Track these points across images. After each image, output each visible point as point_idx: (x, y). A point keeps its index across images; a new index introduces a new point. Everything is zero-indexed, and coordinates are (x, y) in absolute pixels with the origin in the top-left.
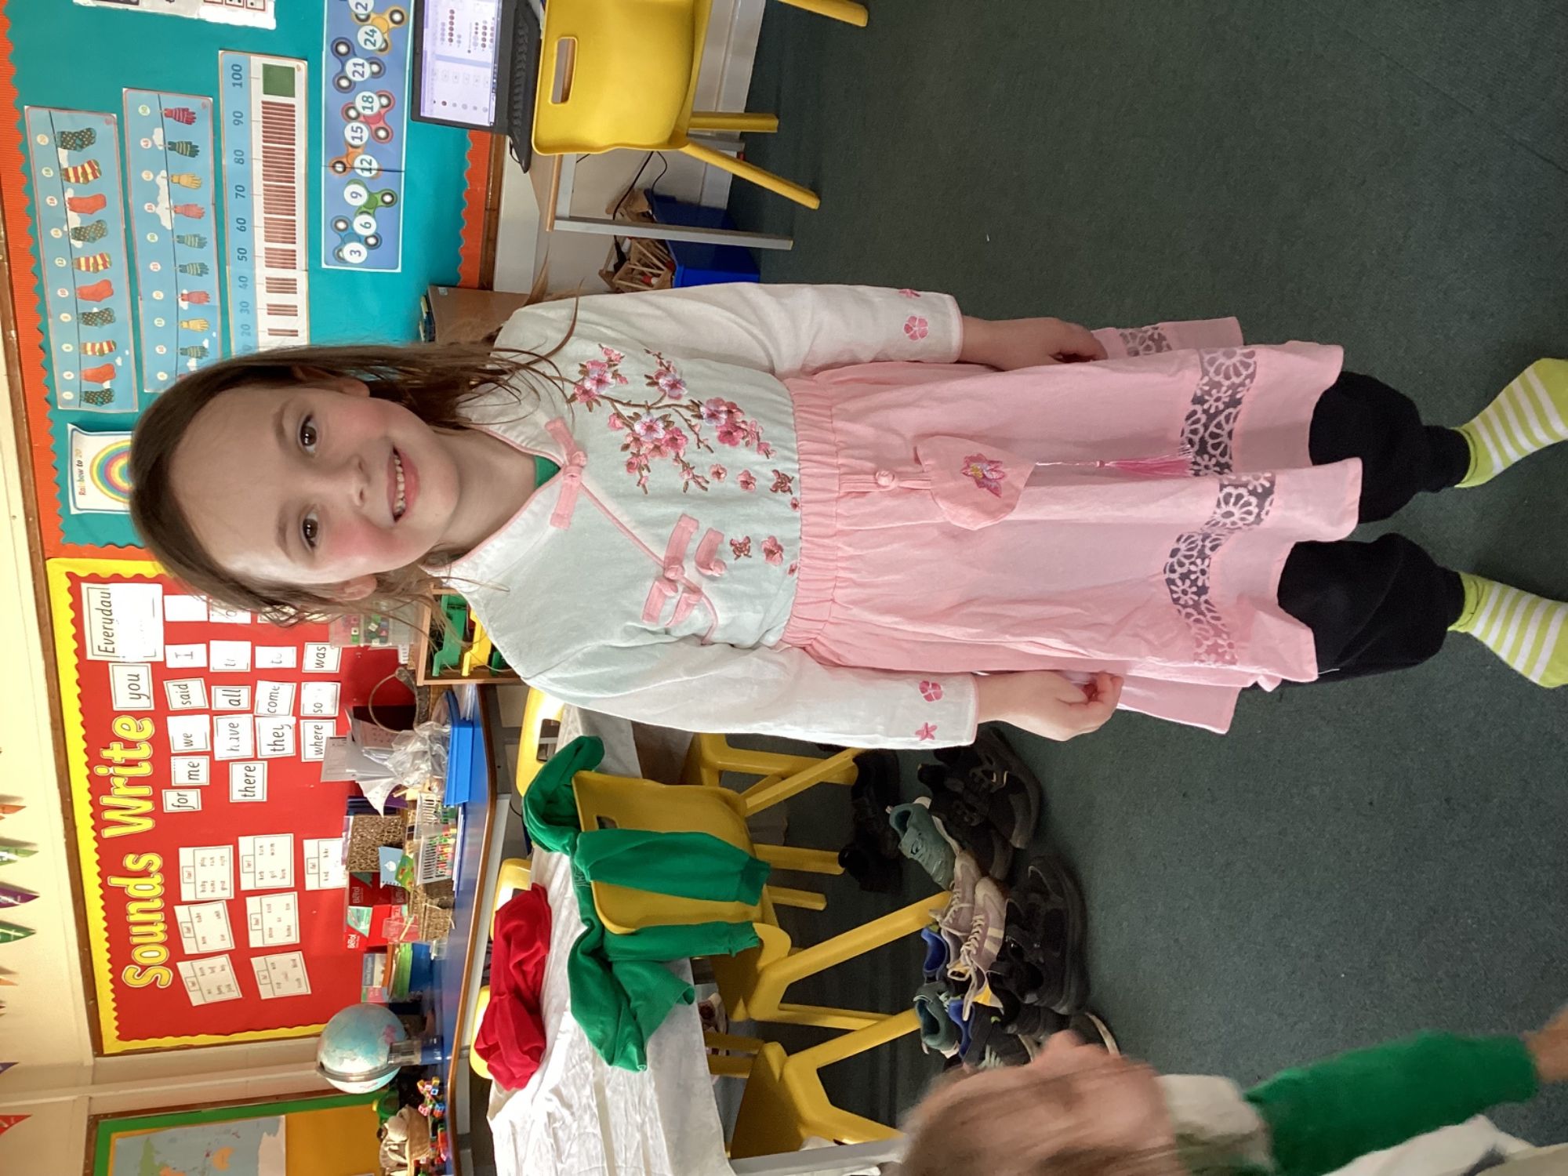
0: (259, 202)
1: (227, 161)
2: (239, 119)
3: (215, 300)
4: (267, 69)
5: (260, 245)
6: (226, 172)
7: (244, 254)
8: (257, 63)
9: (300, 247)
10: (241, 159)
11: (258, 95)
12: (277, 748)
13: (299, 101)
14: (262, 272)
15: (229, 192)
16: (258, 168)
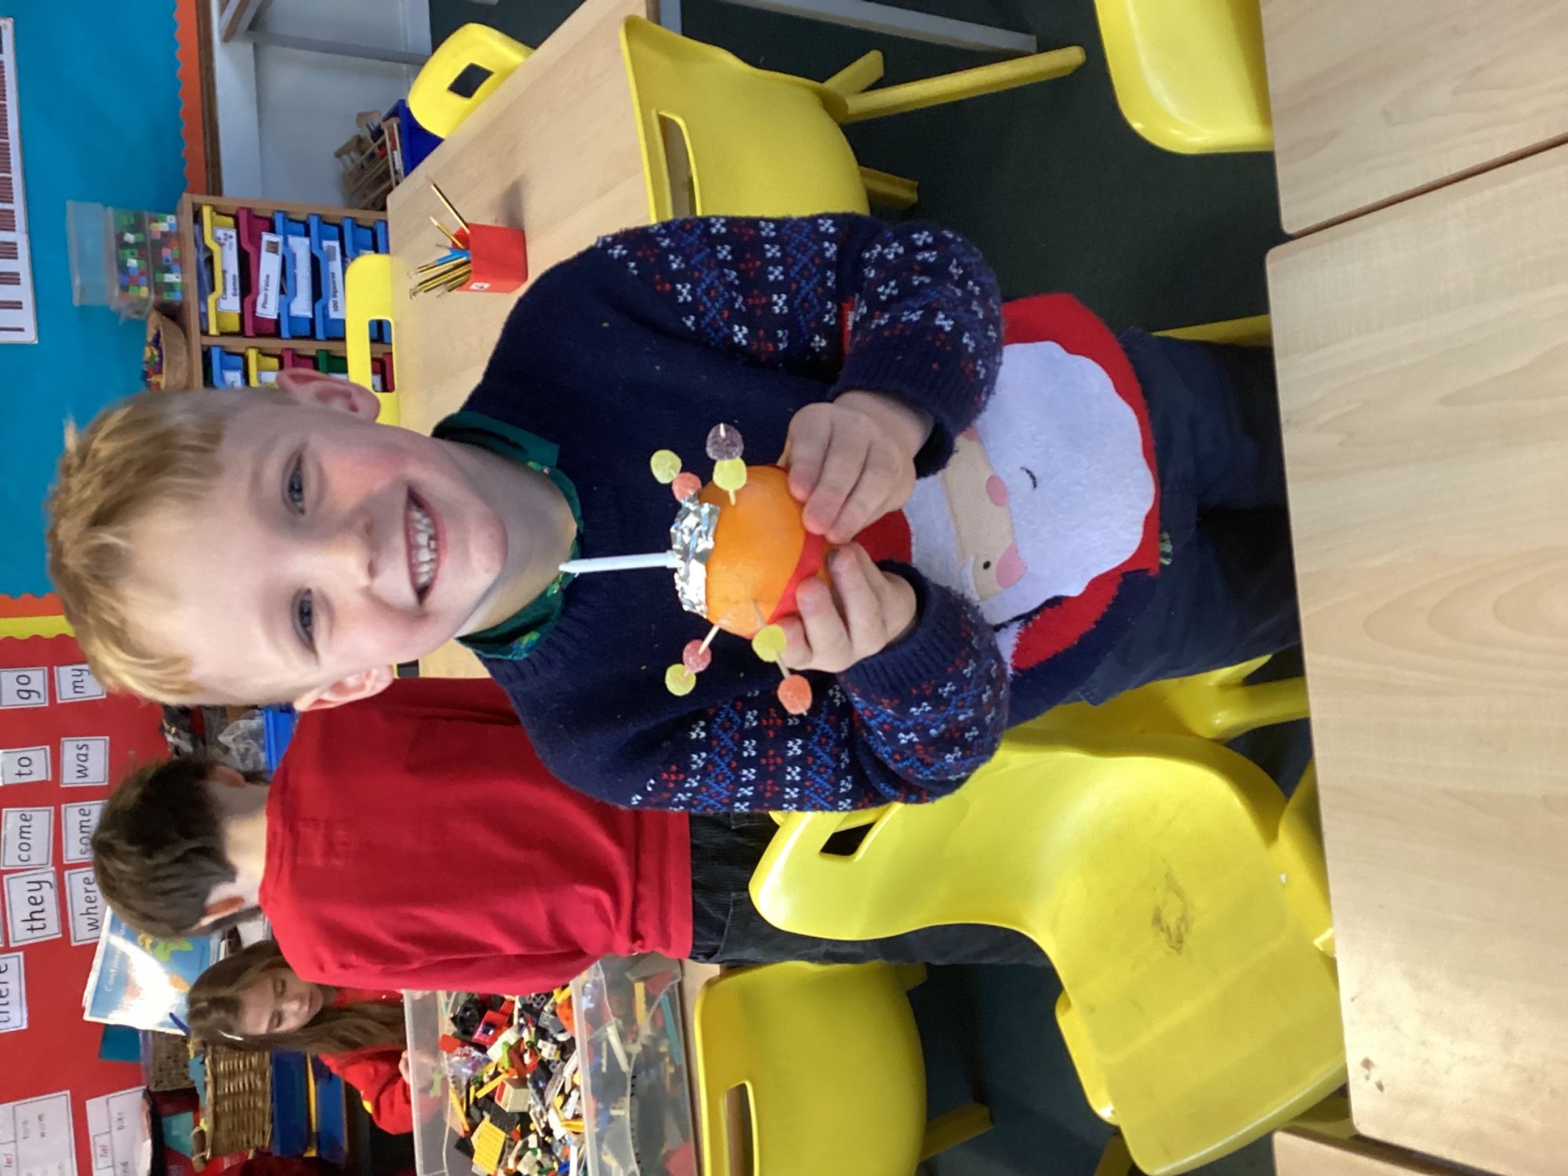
9: (18, 207)
12: (37, 924)
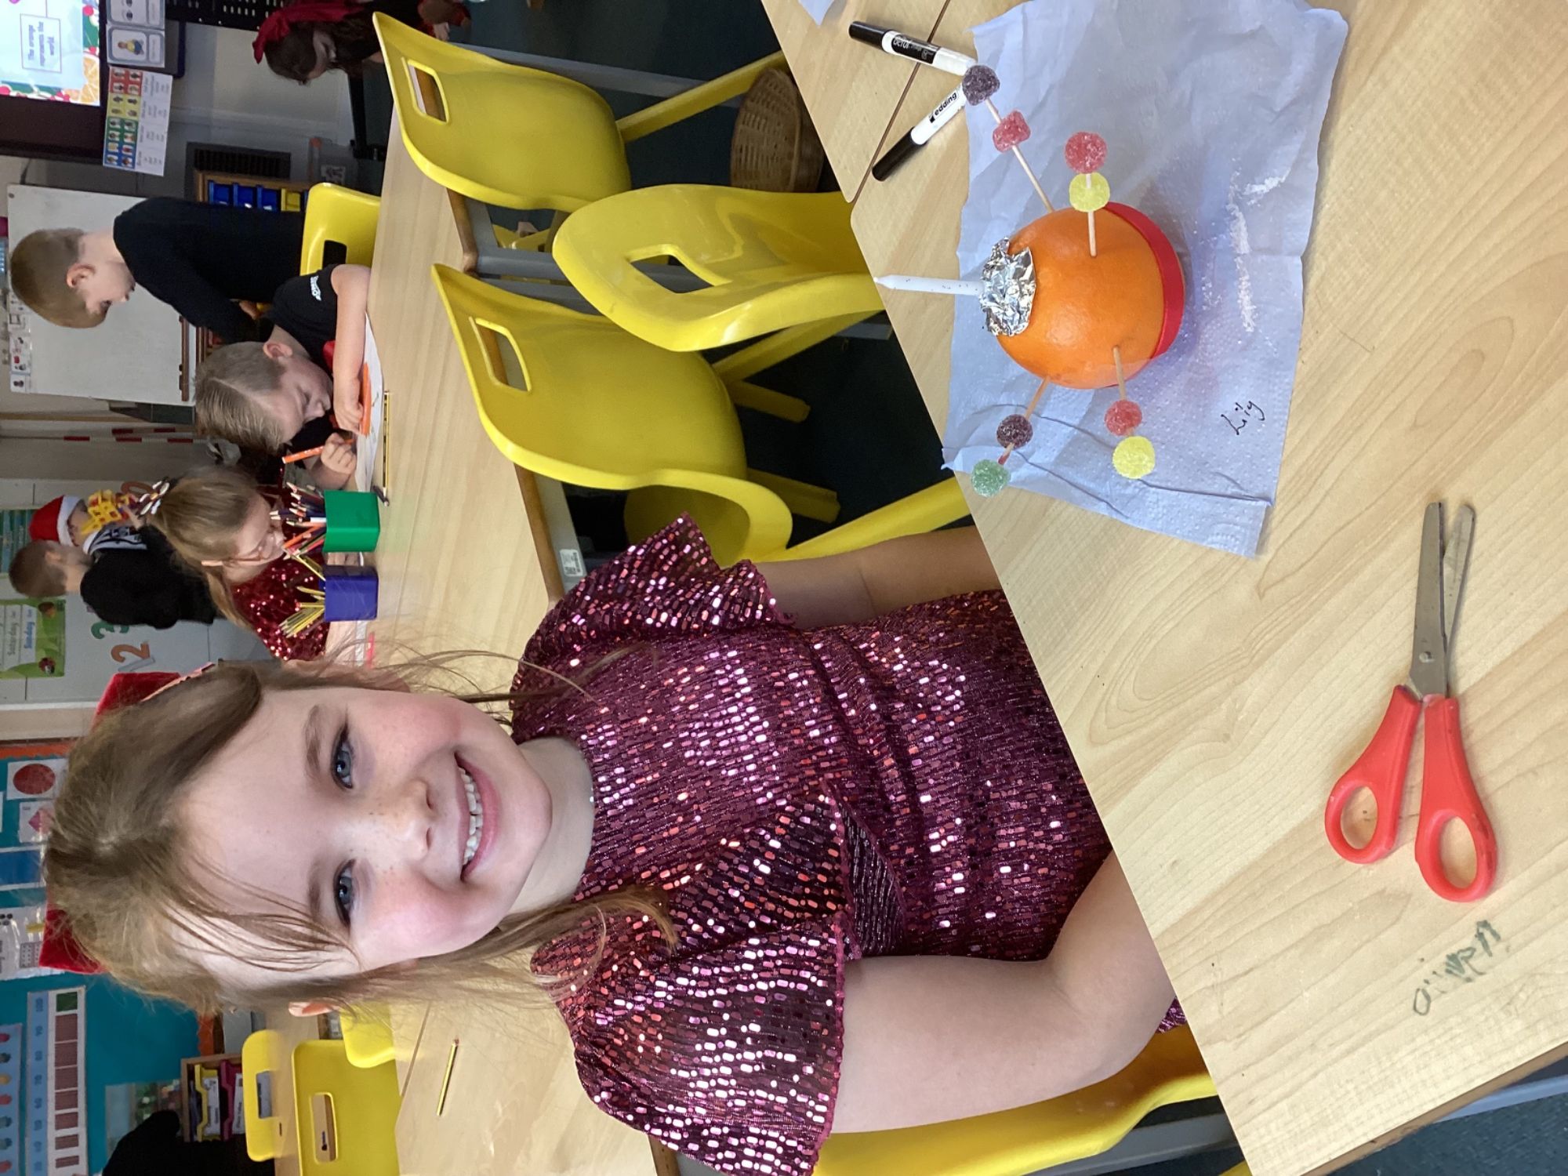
0: (51, 1083)
1: (31, 1060)
2: (40, 1030)
3: (15, 1166)
4: (59, 996)
5: (52, 1113)
6: (29, 1069)
7: (40, 1125)
8: (52, 995)
9: (81, 1109)
10: (40, 1056)
11: (53, 1012)
13: (81, 1011)
14: (53, 1133)
15: (30, 1080)
16: (51, 1059)
